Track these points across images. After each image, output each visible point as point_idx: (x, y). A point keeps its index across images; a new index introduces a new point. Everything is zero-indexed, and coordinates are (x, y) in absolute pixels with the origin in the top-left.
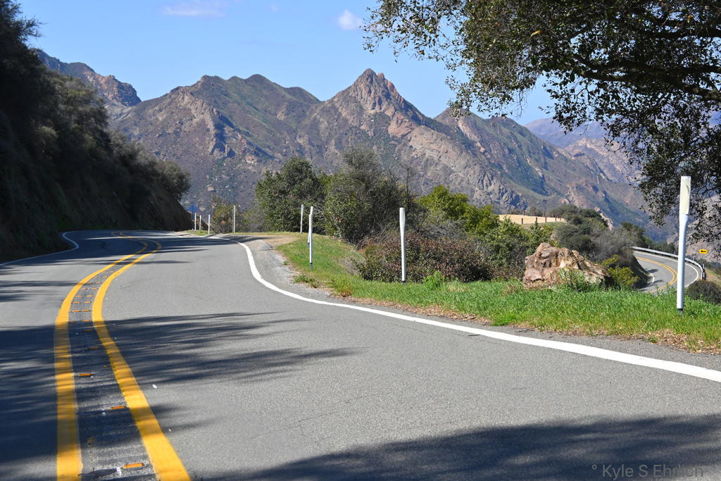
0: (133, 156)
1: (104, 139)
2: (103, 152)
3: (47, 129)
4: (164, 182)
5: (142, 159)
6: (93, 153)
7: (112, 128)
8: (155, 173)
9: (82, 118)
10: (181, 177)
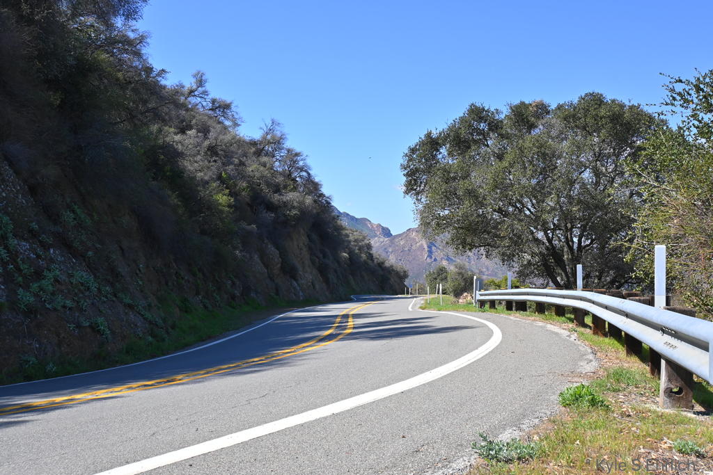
0: (383, 263)
1: (371, 256)
2: (370, 262)
3: (345, 254)
4: (397, 273)
5: (387, 264)
6: (365, 262)
7: (374, 251)
8: (393, 270)
9: (360, 248)
10: (405, 272)
